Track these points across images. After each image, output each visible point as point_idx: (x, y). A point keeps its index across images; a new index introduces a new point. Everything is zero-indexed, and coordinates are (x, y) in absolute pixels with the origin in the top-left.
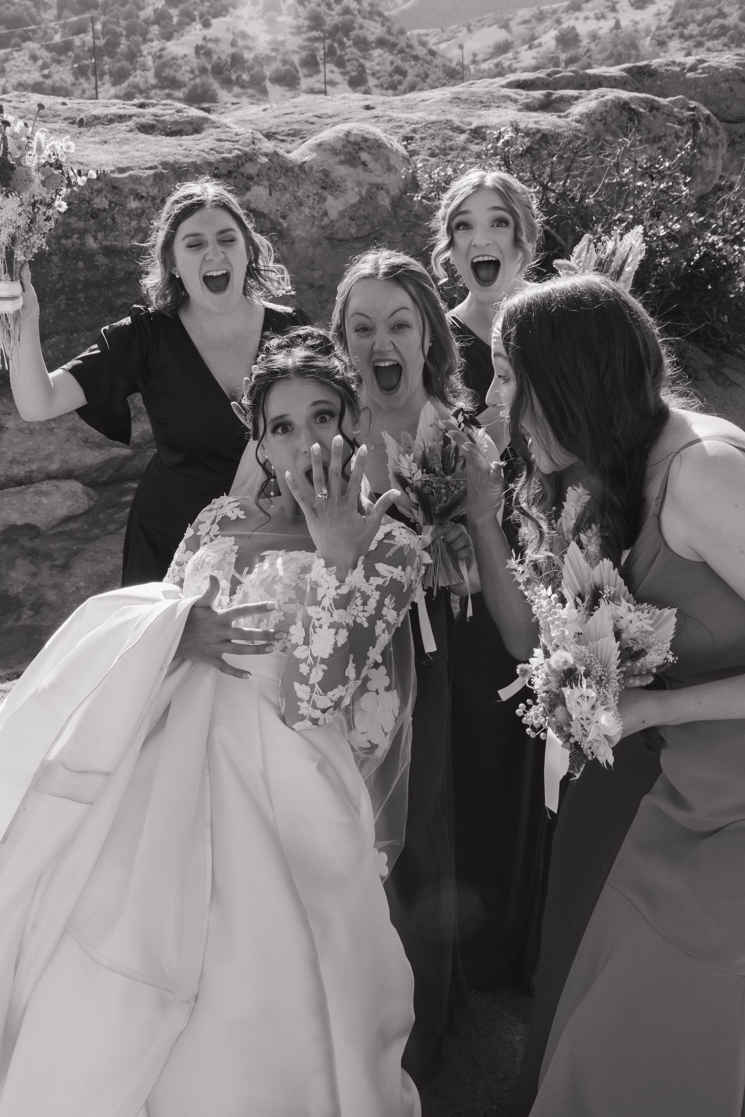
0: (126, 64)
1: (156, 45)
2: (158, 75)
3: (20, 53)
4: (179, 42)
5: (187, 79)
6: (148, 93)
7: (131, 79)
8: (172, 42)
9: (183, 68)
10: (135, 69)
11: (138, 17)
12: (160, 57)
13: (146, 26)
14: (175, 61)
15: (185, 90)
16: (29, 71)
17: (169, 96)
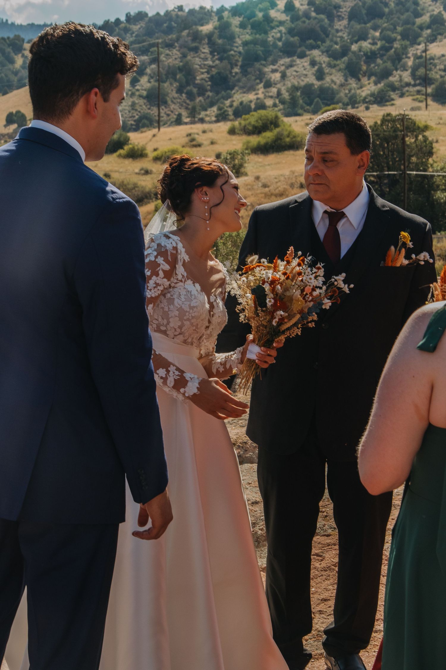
0: (389, 64)
1: (422, 47)
2: (413, 75)
3: (303, 60)
4: (442, 43)
5: (438, 76)
6: (402, 90)
7: (391, 79)
8: (435, 44)
9: (438, 67)
10: (397, 70)
11: (414, 23)
12: (421, 57)
13: (419, 31)
14: (432, 61)
15: (433, 86)
16: (306, 75)
17: (418, 92)
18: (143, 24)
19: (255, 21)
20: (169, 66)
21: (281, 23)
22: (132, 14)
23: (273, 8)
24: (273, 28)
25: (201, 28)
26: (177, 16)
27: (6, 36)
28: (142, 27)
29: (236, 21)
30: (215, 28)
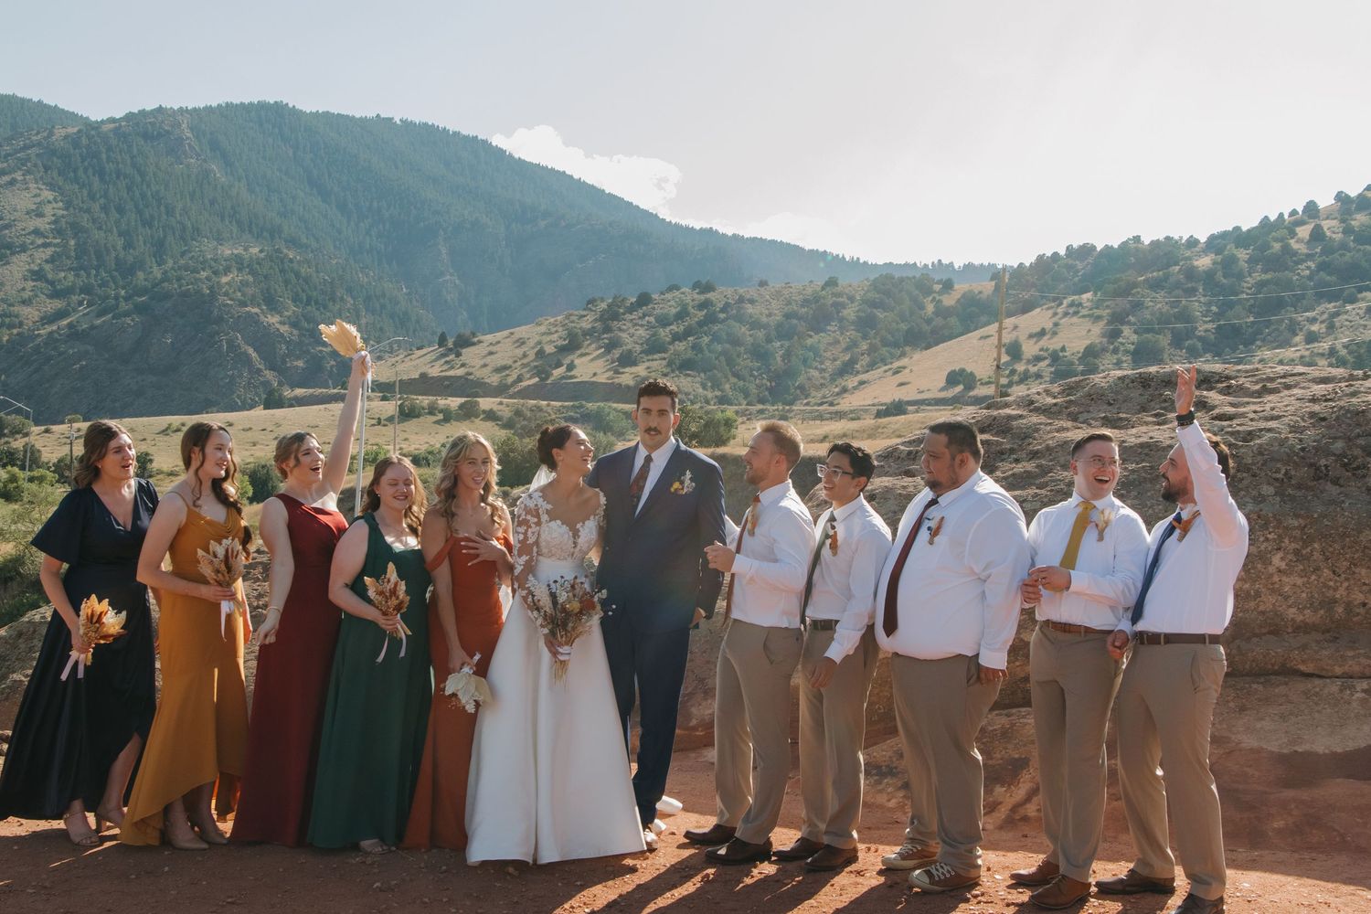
18: (1090, 260)
19: (1272, 253)
20: (1161, 313)
21: (1309, 257)
22: (1075, 246)
23: (1292, 238)
24: (1297, 263)
25: (1196, 263)
26: (1136, 248)
27: (910, 276)
28: (1088, 263)
29: (1243, 255)
30: (1214, 263)
